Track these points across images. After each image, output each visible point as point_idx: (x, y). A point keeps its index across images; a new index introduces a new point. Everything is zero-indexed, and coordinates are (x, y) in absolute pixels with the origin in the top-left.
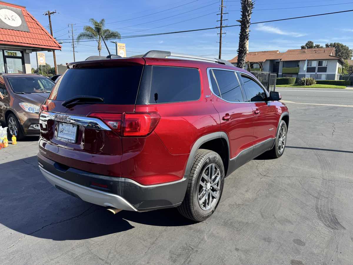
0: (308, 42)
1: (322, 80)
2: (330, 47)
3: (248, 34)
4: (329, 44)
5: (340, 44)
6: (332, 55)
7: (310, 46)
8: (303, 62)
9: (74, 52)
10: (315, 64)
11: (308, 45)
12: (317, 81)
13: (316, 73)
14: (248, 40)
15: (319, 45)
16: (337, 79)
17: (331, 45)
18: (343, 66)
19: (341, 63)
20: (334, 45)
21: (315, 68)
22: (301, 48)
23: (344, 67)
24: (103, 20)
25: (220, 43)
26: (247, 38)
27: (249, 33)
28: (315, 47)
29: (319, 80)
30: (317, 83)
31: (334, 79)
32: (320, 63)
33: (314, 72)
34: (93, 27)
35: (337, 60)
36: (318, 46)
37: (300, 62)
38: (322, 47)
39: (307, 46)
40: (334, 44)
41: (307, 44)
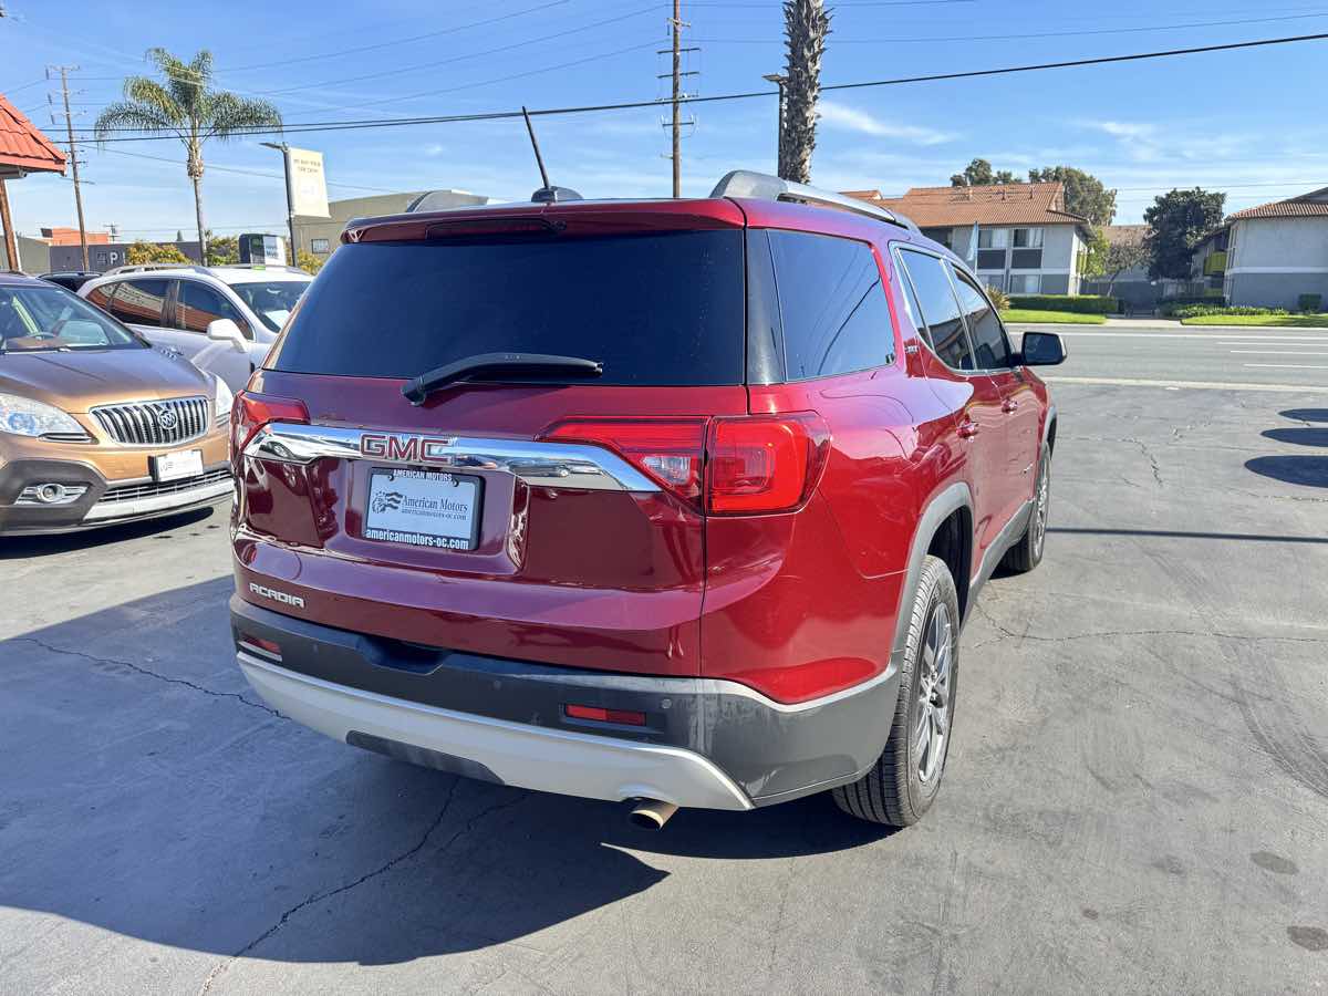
0: (974, 163)
1: (1028, 296)
2: (1043, 181)
3: (813, 128)
4: (1041, 173)
5: (1076, 173)
6: (1054, 209)
7: (978, 175)
8: (963, 230)
9: (76, 182)
10: (1002, 240)
11: (973, 174)
12: (1012, 300)
13: (1008, 272)
14: (812, 148)
15: (1010, 174)
16: (1073, 292)
17: (1046, 175)
18: (1089, 249)
19: (1085, 236)
20: (1056, 176)
21: (1002, 253)
22: (950, 184)
23: (1093, 251)
24: (204, 56)
25: (675, 159)
26: (811, 140)
27: (815, 124)
28: (996, 180)
29: (1017, 295)
30: (1012, 307)
31: (1065, 291)
32: (1019, 238)
33: (1003, 267)
34: (163, 81)
35: (1073, 227)
36: (1005, 178)
37: (954, 231)
38: (1018, 181)
39: (971, 176)
40: (1057, 169)
41: (970, 169)
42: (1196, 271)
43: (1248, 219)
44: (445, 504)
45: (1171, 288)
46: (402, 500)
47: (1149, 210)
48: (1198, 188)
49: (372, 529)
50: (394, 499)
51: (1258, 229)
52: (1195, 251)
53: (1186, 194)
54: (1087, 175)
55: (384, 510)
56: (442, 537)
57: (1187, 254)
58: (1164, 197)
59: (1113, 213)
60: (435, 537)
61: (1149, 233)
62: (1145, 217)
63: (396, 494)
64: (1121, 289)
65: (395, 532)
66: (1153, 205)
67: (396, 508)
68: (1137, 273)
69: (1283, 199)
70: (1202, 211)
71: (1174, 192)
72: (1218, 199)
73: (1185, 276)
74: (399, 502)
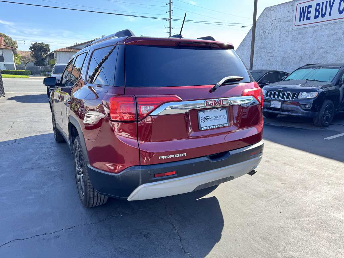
1: (2, 70)
6: (4, 44)
19: (14, 53)
35: (11, 50)
42: (47, 64)
43: (59, 51)
44: (220, 116)
45: (40, 68)
47: (30, 47)
48: (42, 42)
49: (203, 127)
50: (207, 119)
51: (61, 54)
52: (45, 59)
53: (39, 44)
54: (7, 35)
55: (205, 121)
56: (221, 124)
57: (43, 59)
58: (34, 44)
59: (17, 47)
60: (220, 125)
61: (31, 53)
62: (30, 49)
63: (207, 116)
64: (28, 68)
65: (209, 126)
66: (31, 46)
67: (208, 120)
68: (31, 65)
69: (65, 47)
70: (45, 49)
71: (36, 43)
72: (48, 45)
73: (43, 65)
74: (208, 118)
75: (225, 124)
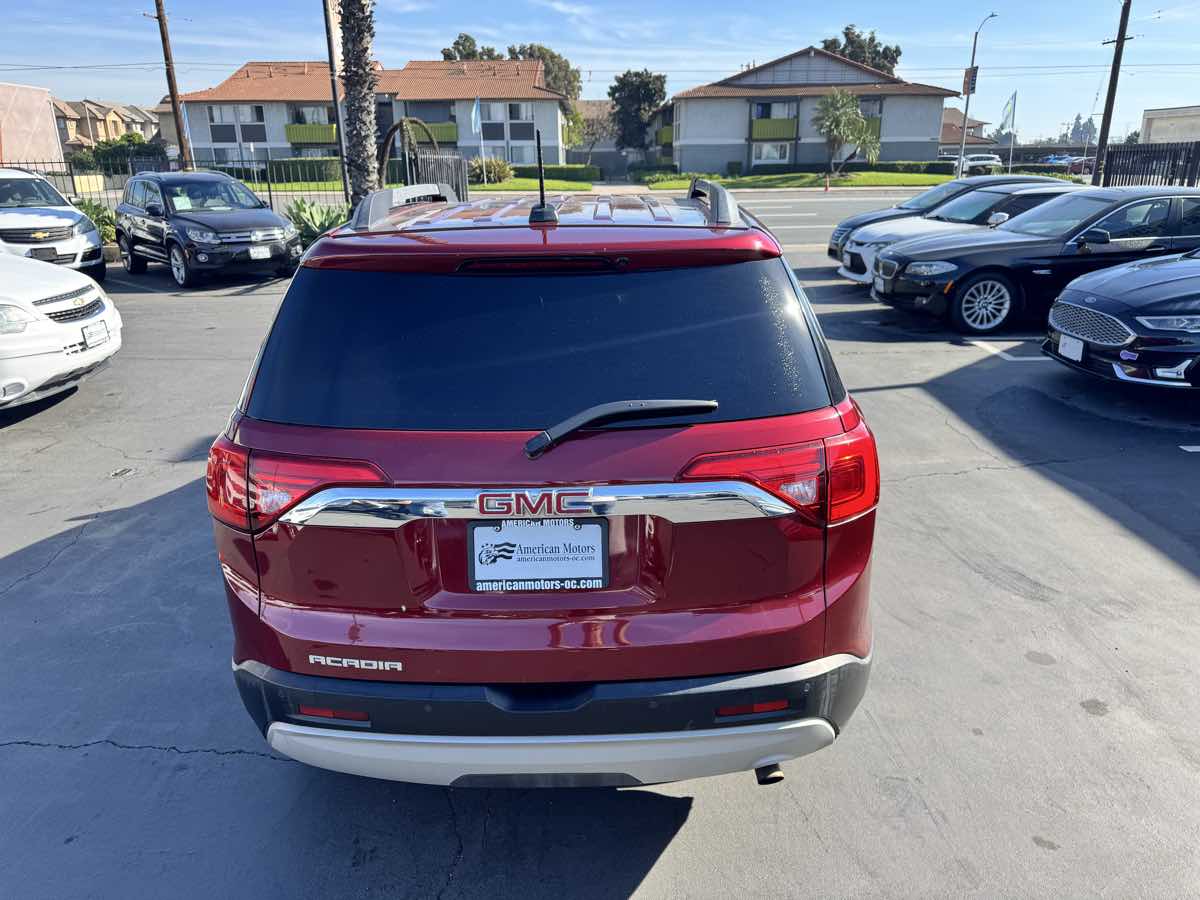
0: (460, 37)
1: (528, 166)
2: (521, 57)
3: (370, 16)
4: (518, 50)
5: (547, 51)
6: (537, 85)
7: (464, 50)
8: (464, 103)
10: (500, 113)
11: (461, 48)
12: (515, 169)
13: (508, 143)
15: (492, 50)
16: (562, 163)
17: (522, 51)
18: (568, 120)
19: (565, 110)
20: (533, 54)
21: (501, 125)
22: (441, 58)
23: (571, 124)
25: (160, 18)
26: (370, 28)
27: (372, 12)
28: (481, 54)
29: (518, 165)
30: (516, 176)
31: (557, 162)
32: (514, 112)
33: (503, 139)
35: (557, 104)
36: (489, 53)
37: (457, 104)
38: (500, 57)
39: (459, 51)
40: (531, 48)
41: (457, 43)
42: (651, 142)
43: (686, 99)
44: (568, 548)
45: (632, 155)
46: (515, 549)
47: (611, 88)
48: (646, 70)
49: (482, 581)
50: (506, 551)
51: (694, 106)
52: (649, 124)
53: (637, 74)
54: (556, 54)
55: (494, 561)
56: (570, 579)
57: (643, 127)
58: (622, 76)
59: (580, 88)
60: (562, 581)
61: (613, 108)
62: (609, 94)
64: (599, 158)
65: (512, 581)
66: (615, 84)
67: (510, 558)
68: (607, 146)
69: (708, 83)
70: (650, 90)
71: (629, 72)
72: (661, 79)
73: (643, 146)
74: (512, 552)
75: (586, 579)
